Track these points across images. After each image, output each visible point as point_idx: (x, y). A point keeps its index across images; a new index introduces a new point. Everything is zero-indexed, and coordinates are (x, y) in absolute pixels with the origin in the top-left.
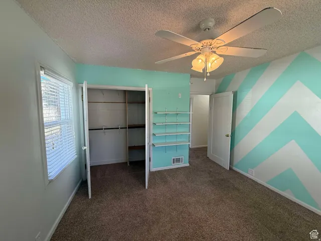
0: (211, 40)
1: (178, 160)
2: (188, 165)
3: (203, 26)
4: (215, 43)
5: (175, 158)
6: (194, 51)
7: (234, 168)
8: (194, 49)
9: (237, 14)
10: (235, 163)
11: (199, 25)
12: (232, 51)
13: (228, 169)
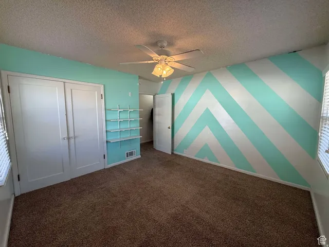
0: (166, 57)
1: (131, 154)
2: (140, 156)
3: (159, 44)
4: (169, 59)
5: (128, 152)
6: (153, 60)
7: (175, 152)
8: (154, 59)
9: (180, 43)
10: (175, 148)
11: (157, 42)
12: (177, 66)
13: (171, 154)
